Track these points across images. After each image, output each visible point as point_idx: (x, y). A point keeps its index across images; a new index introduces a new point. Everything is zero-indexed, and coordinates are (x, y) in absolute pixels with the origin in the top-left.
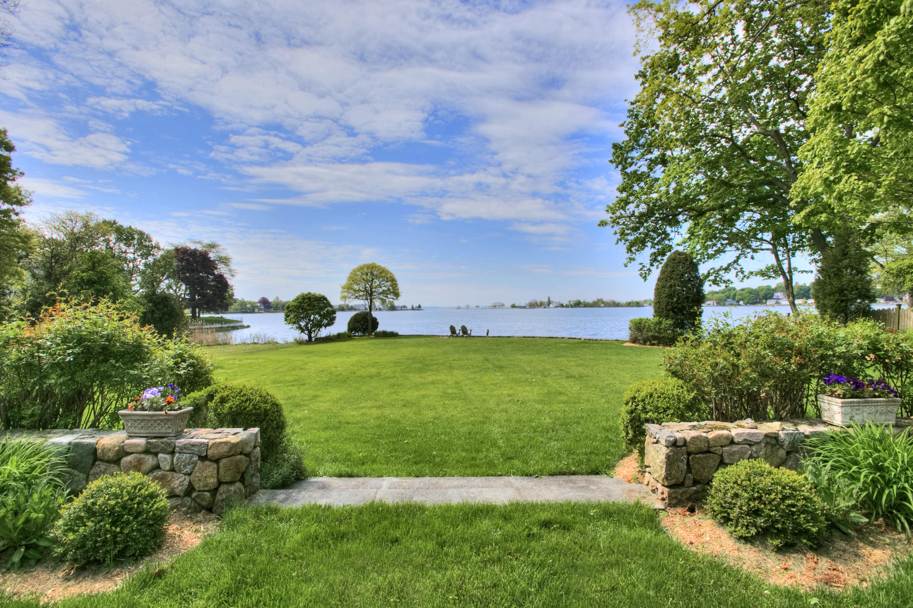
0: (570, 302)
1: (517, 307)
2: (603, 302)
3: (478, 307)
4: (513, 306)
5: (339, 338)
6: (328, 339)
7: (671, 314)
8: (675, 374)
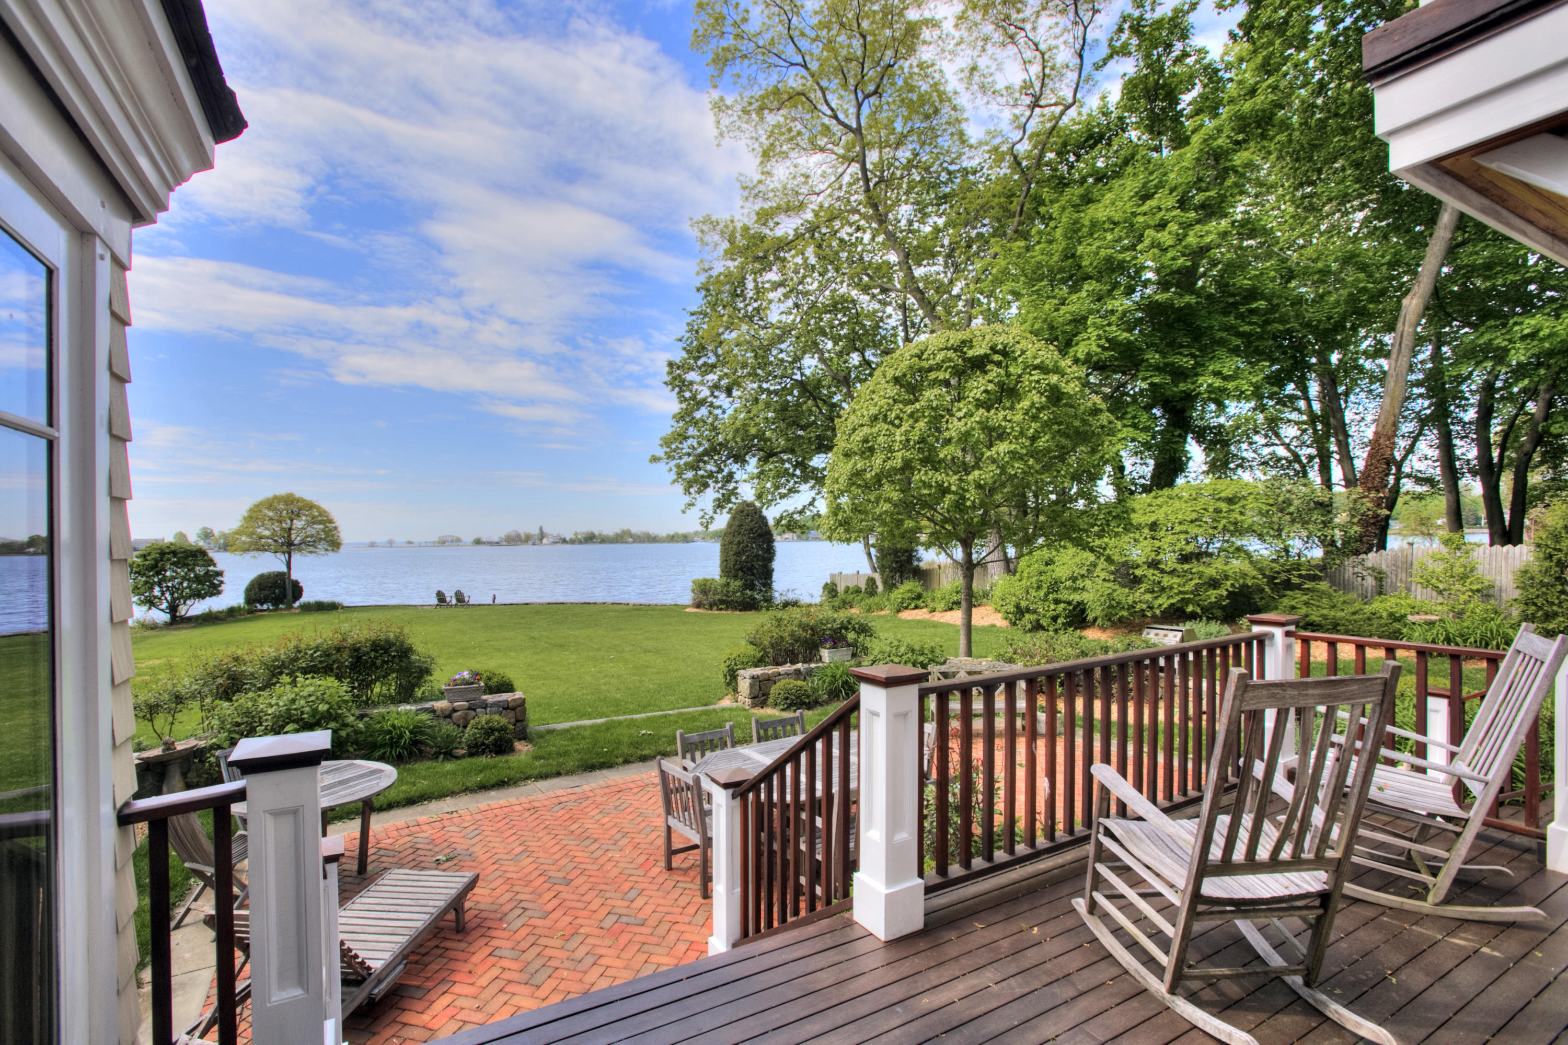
0: (576, 534)
1: (484, 543)
2: (631, 536)
4: (478, 542)
5: (232, 615)
6: (210, 619)
7: (740, 574)
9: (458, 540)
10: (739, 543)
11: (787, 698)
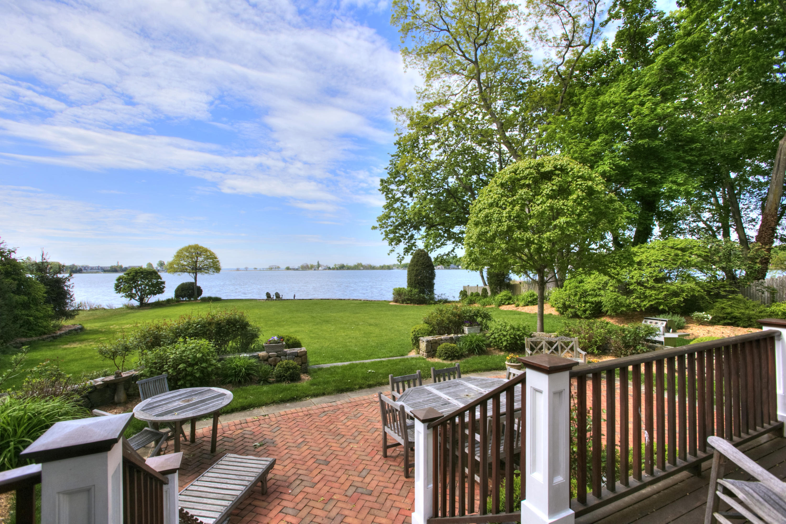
0: (335, 265)
1: (291, 269)
2: (362, 266)
3: (255, 269)
4: (288, 269)
5: (168, 303)
6: (158, 305)
7: (418, 285)
8: (426, 323)
9: (279, 268)
10: (417, 270)
11: (446, 353)
